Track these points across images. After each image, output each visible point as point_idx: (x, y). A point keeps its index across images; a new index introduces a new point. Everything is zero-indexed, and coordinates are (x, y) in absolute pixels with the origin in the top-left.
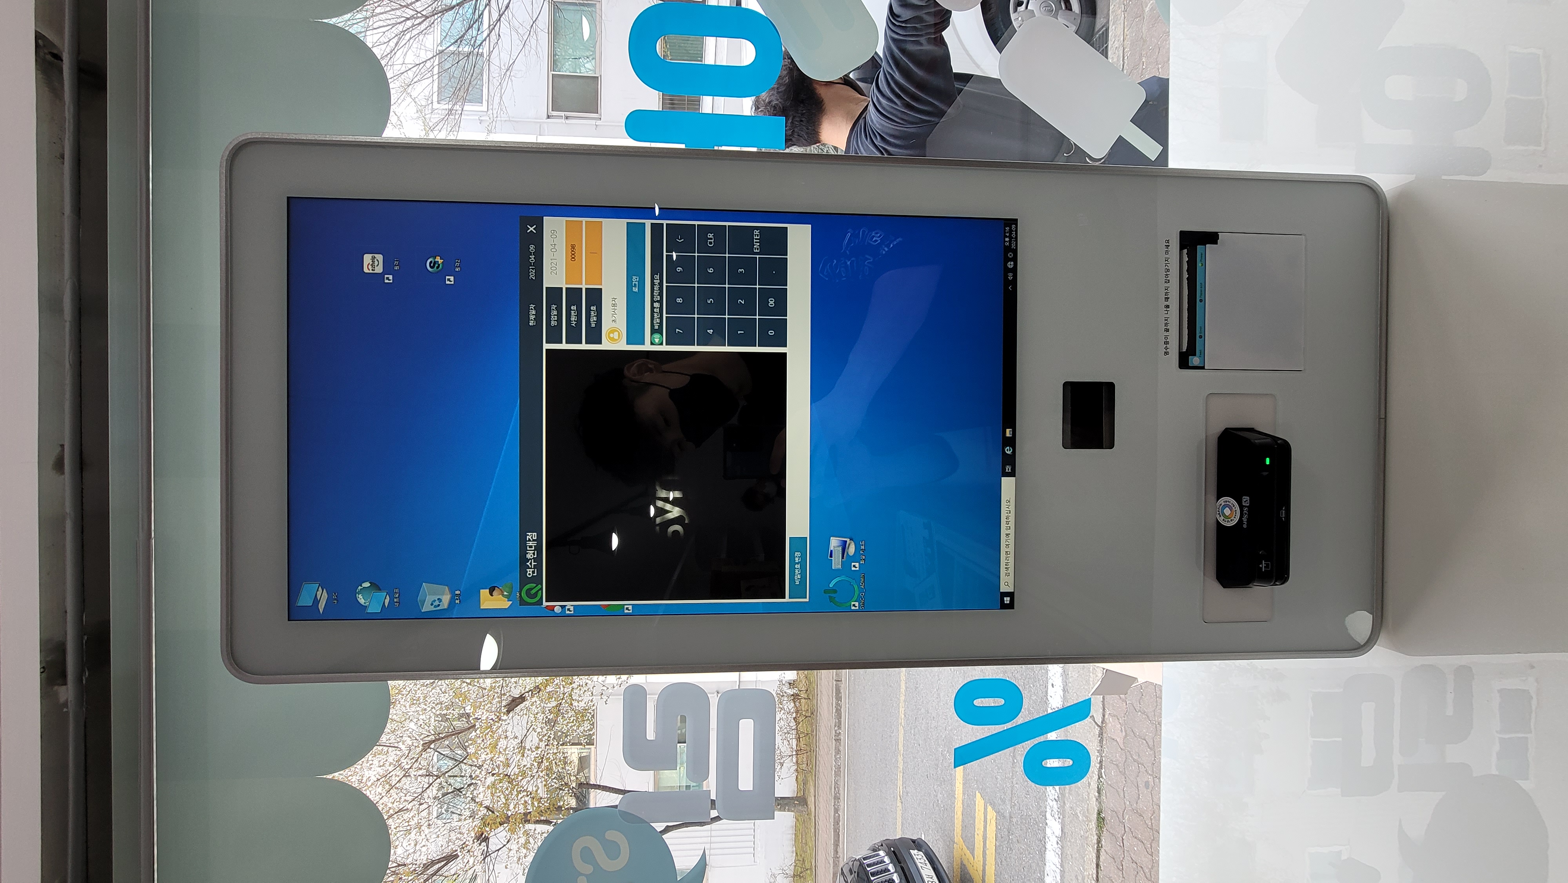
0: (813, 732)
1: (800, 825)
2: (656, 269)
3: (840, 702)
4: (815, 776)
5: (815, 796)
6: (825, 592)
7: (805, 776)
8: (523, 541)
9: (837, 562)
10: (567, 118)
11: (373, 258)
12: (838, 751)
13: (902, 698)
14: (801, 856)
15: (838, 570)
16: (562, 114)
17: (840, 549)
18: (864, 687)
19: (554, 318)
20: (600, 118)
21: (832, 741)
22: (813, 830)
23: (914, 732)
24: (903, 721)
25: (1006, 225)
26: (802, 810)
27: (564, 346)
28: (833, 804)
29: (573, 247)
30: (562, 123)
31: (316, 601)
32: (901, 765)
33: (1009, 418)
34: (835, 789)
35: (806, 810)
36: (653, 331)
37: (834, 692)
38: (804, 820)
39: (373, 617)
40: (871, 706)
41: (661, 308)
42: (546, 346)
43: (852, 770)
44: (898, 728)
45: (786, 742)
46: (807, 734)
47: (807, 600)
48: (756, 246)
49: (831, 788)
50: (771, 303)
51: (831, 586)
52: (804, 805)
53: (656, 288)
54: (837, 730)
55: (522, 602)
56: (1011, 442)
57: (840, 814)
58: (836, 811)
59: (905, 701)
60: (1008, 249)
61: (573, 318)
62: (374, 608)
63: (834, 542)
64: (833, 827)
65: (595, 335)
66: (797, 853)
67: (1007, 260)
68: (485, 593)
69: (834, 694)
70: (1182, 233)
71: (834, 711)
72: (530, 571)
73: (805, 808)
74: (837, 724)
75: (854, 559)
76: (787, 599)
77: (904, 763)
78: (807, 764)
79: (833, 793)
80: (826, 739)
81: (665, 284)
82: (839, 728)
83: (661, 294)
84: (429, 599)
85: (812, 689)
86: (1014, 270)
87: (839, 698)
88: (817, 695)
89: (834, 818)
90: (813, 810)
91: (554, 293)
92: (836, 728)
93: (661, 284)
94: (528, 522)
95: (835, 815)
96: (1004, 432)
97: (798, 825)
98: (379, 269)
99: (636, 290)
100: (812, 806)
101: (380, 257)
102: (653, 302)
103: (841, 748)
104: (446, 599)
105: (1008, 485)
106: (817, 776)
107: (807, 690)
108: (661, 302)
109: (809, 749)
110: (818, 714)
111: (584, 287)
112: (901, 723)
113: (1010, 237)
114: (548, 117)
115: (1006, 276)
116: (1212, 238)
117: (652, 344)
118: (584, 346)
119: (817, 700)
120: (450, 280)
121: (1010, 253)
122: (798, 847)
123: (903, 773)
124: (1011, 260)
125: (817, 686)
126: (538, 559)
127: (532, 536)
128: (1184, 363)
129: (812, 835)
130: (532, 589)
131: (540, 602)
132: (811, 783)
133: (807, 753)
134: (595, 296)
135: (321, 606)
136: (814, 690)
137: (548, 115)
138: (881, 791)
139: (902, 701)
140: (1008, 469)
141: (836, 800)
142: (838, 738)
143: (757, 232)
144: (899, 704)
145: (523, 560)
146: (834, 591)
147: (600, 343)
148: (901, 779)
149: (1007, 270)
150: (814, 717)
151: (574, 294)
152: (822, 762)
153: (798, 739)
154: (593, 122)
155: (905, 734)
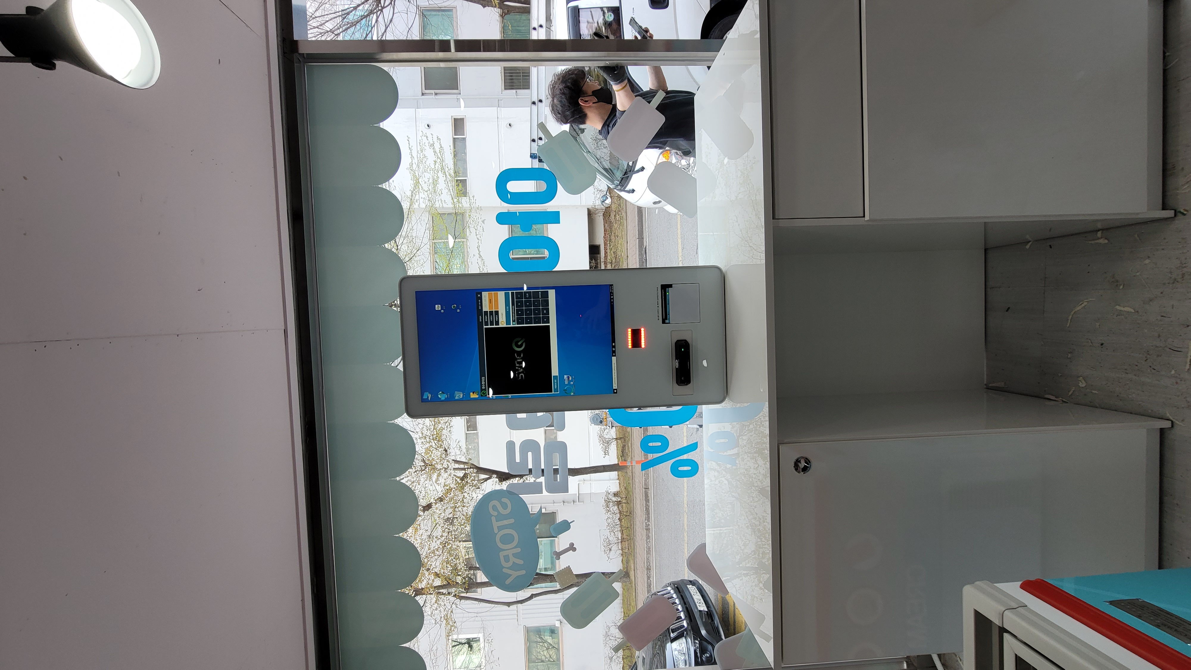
0: (632, 526)
1: (625, 592)
2: (513, 304)
3: (648, 503)
4: (634, 556)
5: (634, 570)
6: (564, 390)
7: (627, 557)
8: (481, 379)
9: (566, 383)
10: (436, 94)
11: (438, 306)
12: (648, 537)
13: (685, 494)
14: (627, 613)
15: (567, 384)
16: (433, 91)
17: (567, 378)
18: (662, 490)
19: (486, 319)
20: (460, 93)
21: (644, 531)
22: (634, 594)
23: (693, 515)
24: (686, 509)
25: (610, 286)
26: (626, 580)
27: (489, 327)
28: (646, 574)
29: (490, 300)
30: (433, 98)
31: (428, 397)
32: (686, 539)
33: (613, 341)
34: (647, 563)
35: (629, 580)
36: (513, 321)
37: (644, 496)
38: (628, 589)
39: (443, 401)
40: (667, 503)
41: (515, 315)
42: (484, 327)
43: (657, 548)
44: (683, 514)
45: (612, 534)
46: (627, 528)
47: (559, 393)
48: (540, 296)
49: (644, 563)
50: (545, 312)
51: (565, 388)
52: (627, 577)
53: (513, 309)
54: (647, 522)
55: (482, 396)
56: (614, 347)
57: (651, 580)
58: (649, 578)
59: (687, 496)
60: (611, 293)
61: (491, 319)
62: (443, 399)
63: (565, 377)
64: (647, 589)
65: (497, 323)
66: (624, 613)
67: (611, 296)
68: (471, 393)
69: (644, 498)
70: (662, 285)
71: (644, 509)
72: (483, 387)
73: (628, 579)
74: (647, 519)
75: (572, 381)
76: (553, 393)
77: (688, 537)
78: (629, 549)
79: (646, 566)
80: (640, 530)
81: (515, 308)
82: (649, 521)
83: (515, 311)
84: (457, 395)
85: (630, 497)
86: (613, 299)
87: (647, 500)
88: (633, 500)
89: (647, 583)
90: (634, 580)
91: (486, 312)
92: (646, 521)
93: (514, 308)
94: (482, 375)
95: (647, 581)
96: (612, 344)
97: (625, 593)
98: (440, 309)
99: (508, 310)
100: (632, 578)
101: (440, 306)
102: (512, 313)
103: (650, 535)
104: (462, 395)
105: (614, 359)
106: (635, 556)
107: (626, 498)
108: (515, 313)
109: (629, 538)
110: (634, 513)
111: (494, 310)
112: (685, 511)
113: (612, 289)
114: (423, 94)
115: (611, 300)
116: (670, 286)
117: (513, 325)
118: (494, 326)
119: (633, 504)
120: (458, 311)
121: (612, 294)
122: (625, 608)
123: (688, 544)
124: (612, 296)
125: (633, 493)
126: (485, 384)
127: (483, 378)
128: (664, 322)
129: (634, 597)
130: (484, 392)
131: (486, 396)
132: (632, 562)
133: (628, 541)
134: (497, 313)
135: (429, 399)
136: (631, 497)
137: (422, 93)
138: (675, 558)
139: (685, 496)
140: (614, 354)
141: (648, 571)
142: (648, 528)
143: (540, 292)
144: (684, 498)
145: (481, 384)
146: (566, 390)
147: (499, 325)
148: (686, 548)
149: (611, 299)
150: (632, 516)
151: (491, 312)
152: (638, 546)
153: (622, 532)
154: (455, 96)
155: (688, 517)
